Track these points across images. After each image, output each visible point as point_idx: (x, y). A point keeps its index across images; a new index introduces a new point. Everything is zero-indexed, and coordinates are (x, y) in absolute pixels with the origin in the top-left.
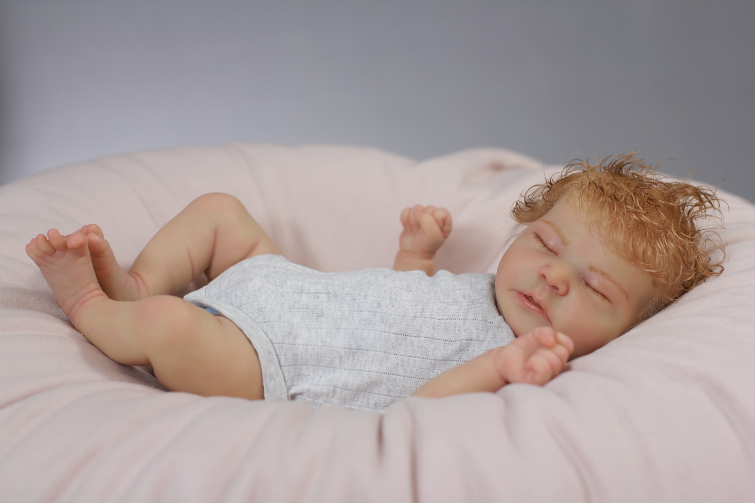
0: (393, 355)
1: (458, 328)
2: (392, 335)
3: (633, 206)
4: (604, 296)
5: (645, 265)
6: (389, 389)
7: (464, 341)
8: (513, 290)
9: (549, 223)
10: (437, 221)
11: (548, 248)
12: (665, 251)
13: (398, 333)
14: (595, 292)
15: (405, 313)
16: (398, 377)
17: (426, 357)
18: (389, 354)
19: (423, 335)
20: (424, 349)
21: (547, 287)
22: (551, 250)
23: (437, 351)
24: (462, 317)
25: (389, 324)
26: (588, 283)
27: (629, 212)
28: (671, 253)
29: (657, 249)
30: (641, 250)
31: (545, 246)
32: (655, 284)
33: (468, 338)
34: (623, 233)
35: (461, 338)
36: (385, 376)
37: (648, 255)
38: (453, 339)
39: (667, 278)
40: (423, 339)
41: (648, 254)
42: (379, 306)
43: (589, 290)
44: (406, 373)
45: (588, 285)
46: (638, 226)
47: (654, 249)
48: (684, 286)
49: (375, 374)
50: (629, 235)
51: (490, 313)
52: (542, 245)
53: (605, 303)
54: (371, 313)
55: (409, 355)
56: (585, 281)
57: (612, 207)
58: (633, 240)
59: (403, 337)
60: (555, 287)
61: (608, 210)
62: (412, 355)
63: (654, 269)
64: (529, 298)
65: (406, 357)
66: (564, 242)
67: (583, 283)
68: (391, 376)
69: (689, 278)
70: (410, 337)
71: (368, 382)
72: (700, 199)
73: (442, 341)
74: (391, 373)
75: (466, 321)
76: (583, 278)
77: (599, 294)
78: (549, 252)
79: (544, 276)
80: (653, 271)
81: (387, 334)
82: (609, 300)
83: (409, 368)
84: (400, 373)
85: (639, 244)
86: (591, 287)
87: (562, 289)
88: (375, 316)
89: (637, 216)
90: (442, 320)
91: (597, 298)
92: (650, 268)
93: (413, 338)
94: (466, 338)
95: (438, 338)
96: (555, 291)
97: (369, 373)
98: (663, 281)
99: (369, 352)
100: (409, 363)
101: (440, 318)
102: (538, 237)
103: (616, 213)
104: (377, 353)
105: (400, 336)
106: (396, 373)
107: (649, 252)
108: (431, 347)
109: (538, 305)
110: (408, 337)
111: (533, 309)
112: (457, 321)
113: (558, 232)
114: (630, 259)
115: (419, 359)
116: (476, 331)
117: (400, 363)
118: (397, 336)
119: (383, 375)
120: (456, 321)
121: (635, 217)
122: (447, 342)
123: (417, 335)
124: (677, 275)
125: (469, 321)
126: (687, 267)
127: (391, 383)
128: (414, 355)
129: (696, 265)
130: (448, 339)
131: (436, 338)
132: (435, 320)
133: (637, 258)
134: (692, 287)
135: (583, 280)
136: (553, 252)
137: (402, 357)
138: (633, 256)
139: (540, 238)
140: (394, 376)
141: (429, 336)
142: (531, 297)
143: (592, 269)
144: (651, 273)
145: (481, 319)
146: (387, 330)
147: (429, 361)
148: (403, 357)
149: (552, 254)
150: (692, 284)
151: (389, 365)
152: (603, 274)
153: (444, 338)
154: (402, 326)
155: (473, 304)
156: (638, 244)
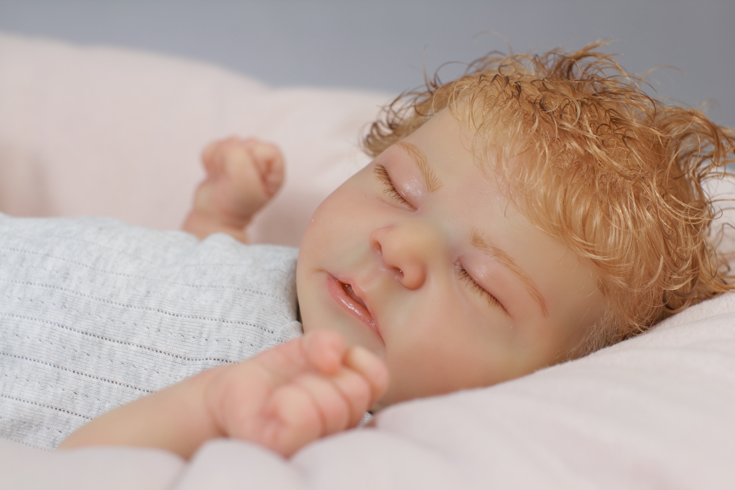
0: (71, 374)
1: (205, 336)
2: (76, 333)
3: (574, 124)
4: (495, 299)
5: (584, 244)
6: (55, 440)
7: (211, 362)
8: (321, 270)
9: (408, 147)
10: (256, 163)
11: (398, 194)
12: (630, 223)
13: (90, 331)
14: (477, 288)
15: (111, 295)
16: (73, 416)
17: (133, 384)
18: (64, 371)
19: (136, 340)
20: (132, 368)
21: (383, 270)
22: (404, 200)
23: (156, 374)
24: (217, 315)
25: (74, 312)
26: (466, 269)
27: (563, 132)
28: (643, 230)
29: (614, 217)
30: (581, 211)
31: (394, 189)
32: (604, 288)
33: (221, 357)
34: (544, 172)
35: (208, 356)
36: (50, 413)
37: (594, 225)
38: (191, 356)
39: (629, 279)
40: (134, 348)
41: (595, 222)
42: (66, 276)
43: (465, 284)
44: (89, 411)
45: (465, 272)
46: (579, 166)
47: (607, 216)
48: (664, 301)
49: (29, 405)
50: (559, 180)
51: (275, 313)
52: (389, 187)
53: (494, 314)
54: (45, 288)
55: (102, 376)
56: (461, 266)
57: (528, 121)
58: (566, 190)
59: (97, 339)
60: (397, 270)
61: (520, 123)
62: (107, 378)
63: (604, 254)
64: (346, 287)
65: (95, 380)
66: (430, 185)
67: (458, 267)
68: (61, 413)
69: (677, 288)
70: (111, 343)
71: (12, 420)
72: (719, 145)
73: (170, 358)
74: (61, 407)
75: (225, 324)
76: (459, 260)
77: (485, 295)
78: (399, 203)
79: (378, 246)
80: (598, 258)
81: (67, 331)
82: (505, 310)
83: (98, 402)
84: (79, 410)
85: (577, 199)
86: (471, 279)
87: (411, 274)
88: (51, 294)
89: (580, 145)
90: (179, 317)
91: (481, 301)
92: (594, 252)
93: (116, 344)
94: (216, 356)
95: (163, 350)
96: (397, 277)
97: (18, 402)
98: (619, 281)
99: (25, 361)
100: (98, 392)
101: (176, 312)
102: (384, 173)
103: (537, 131)
104: (40, 365)
105: (91, 338)
106: (70, 410)
107: (597, 220)
108: (146, 367)
109: (360, 303)
110: (107, 342)
111: (350, 310)
112: (207, 321)
113: (422, 164)
114: (555, 228)
115: (120, 387)
116: (238, 344)
117: (81, 391)
118: (86, 337)
119: (45, 409)
120: (204, 321)
121: (575, 144)
122: (179, 359)
123: (124, 340)
124: (650, 275)
125: (230, 324)
126: (674, 265)
127: (60, 429)
128: (112, 379)
129: (695, 265)
130: (182, 354)
131: (159, 349)
132: (165, 315)
133: (570, 227)
134: (682, 307)
135: (458, 264)
136: (408, 203)
137: (87, 378)
138: (561, 223)
139: (387, 175)
140: (66, 415)
141: (147, 345)
142: (349, 285)
143: (477, 241)
144: (596, 262)
145: (253, 322)
146: (69, 323)
147: (137, 392)
148: (90, 379)
149: (406, 206)
150: (684, 302)
151: (60, 391)
152: (498, 253)
153: (175, 352)
154: (99, 319)
155: (246, 292)
156: (574, 200)
